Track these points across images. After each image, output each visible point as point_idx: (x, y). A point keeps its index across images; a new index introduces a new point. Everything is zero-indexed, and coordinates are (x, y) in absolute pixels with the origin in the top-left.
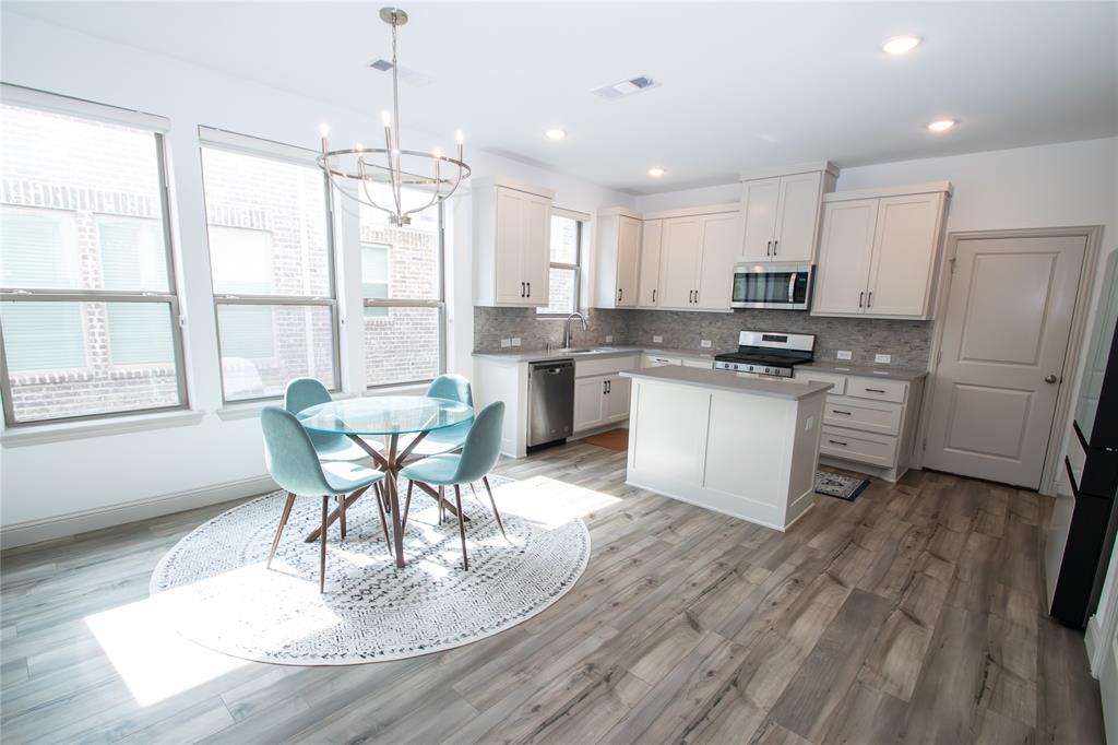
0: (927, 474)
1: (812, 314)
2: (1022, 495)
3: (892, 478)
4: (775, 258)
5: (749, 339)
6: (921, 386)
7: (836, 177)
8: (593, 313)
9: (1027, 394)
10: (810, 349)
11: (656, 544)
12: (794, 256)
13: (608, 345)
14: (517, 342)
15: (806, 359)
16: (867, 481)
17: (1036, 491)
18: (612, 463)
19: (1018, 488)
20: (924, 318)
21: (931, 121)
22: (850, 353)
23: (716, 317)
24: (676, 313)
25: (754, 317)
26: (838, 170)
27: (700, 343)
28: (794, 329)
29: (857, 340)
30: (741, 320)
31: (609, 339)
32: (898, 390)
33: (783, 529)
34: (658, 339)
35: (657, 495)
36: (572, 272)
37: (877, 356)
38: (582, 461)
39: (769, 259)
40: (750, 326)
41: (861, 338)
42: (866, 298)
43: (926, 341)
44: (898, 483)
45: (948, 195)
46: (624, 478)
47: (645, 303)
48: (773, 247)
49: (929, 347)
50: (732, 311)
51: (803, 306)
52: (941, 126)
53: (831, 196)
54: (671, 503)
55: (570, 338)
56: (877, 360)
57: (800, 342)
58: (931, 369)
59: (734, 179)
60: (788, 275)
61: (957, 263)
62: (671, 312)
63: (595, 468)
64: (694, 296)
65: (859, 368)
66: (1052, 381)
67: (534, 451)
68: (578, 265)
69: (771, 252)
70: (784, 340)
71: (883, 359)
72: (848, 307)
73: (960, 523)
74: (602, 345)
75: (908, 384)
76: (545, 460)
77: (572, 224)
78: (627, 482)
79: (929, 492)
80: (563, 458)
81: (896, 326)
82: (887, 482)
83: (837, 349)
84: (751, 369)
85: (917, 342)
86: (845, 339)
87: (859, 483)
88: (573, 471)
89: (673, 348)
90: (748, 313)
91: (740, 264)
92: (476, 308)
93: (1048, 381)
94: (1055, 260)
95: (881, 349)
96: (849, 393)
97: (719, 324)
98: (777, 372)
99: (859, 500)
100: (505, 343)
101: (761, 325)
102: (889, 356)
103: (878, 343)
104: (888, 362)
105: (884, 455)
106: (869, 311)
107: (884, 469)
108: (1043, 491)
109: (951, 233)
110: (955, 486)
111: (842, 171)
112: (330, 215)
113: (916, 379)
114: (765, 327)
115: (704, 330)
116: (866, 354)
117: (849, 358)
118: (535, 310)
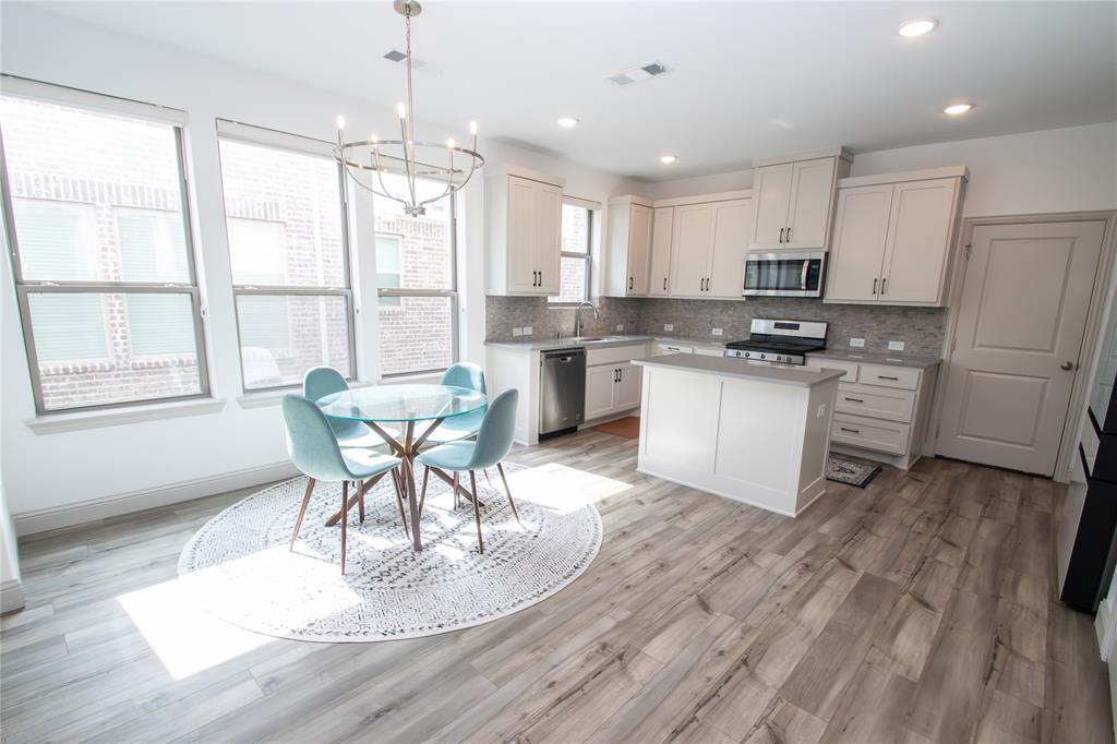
0: (941, 461)
1: (824, 301)
2: (1037, 482)
3: (904, 465)
4: (788, 246)
5: (760, 326)
6: (935, 373)
7: (851, 162)
8: (603, 302)
9: (1042, 381)
10: (823, 337)
11: (668, 529)
12: (808, 243)
13: (619, 334)
14: (528, 331)
15: (819, 347)
16: (879, 469)
17: (1050, 479)
18: (623, 450)
19: (1032, 475)
20: (938, 305)
21: (946, 107)
22: (863, 340)
23: (728, 304)
24: (688, 301)
25: (766, 304)
26: (853, 155)
27: (711, 331)
28: (806, 317)
29: (870, 327)
30: (753, 308)
31: (620, 328)
32: (911, 378)
33: (793, 515)
34: (669, 328)
35: (668, 482)
36: (584, 260)
37: (891, 343)
38: (594, 448)
39: (781, 246)
40: (761, 313)
41: (874, 324)
42: (880, 285)
43: (940, 328)
44: (911, 470)
45: (965, 180)
46: (635, 464)
47: (656, 291)
48: (785, 234)
49: (943, 334)
50: (744, 299)
51: (816, 294)
52: (957, 110)
53: (845, 182)
54: (682, 490)
55: (581, 327)
56: (890, 348)
57: (812, 330)
58: (945, 356)
59: (748, 166)
60: (801, 262)
61: (973, 249)
62: (683, 300)
63: (606, 456)
64: (705, 284)
65: (872, 356)
66: (1068, 368)
67: (545, 438)
68: (589, 253)
69: (784, 239)
70: (796, 327)
71: (896, 346)
72: (863, 295)
73: (972, 510)
74: (612, 334)
75: (922, 371)
76: (556, 447)
77: (583, 212)
78: (638, 469)
79: (941, 478)
80: (574, 446)
81: (910, 313)
82: (900, 470)
83: (850, 337)
84: (763, 357)
85: (932, 329)
86: (859, 326)
87: (871, 470)
88: (585, 459)
89: (684, 336)
90: (760, 301)
91: (753, 252)
92: (488, 297)
93: (1064, 368)
94: (1072, 246)
95: (894, 336)
96: (861, 381)
97: (730, 312)
98: (789, 360)
99: (870, 487)
100: (517, 332)
101: (774, 313)
102: (903, 344)
103: (890, 331)
104: (902, 349)
105: (896, 442)
106: (882, 298)
107: (895, 456)
108: (1057, 478)
109: (966, 219)
110: (968, 474)
111: (856, 156)
112: (345, 206)
113: (929, 366)
114: (777, 316)
115: (715, 318)
116: (878, 341)
117: (862, 345)
118: (546, 299)
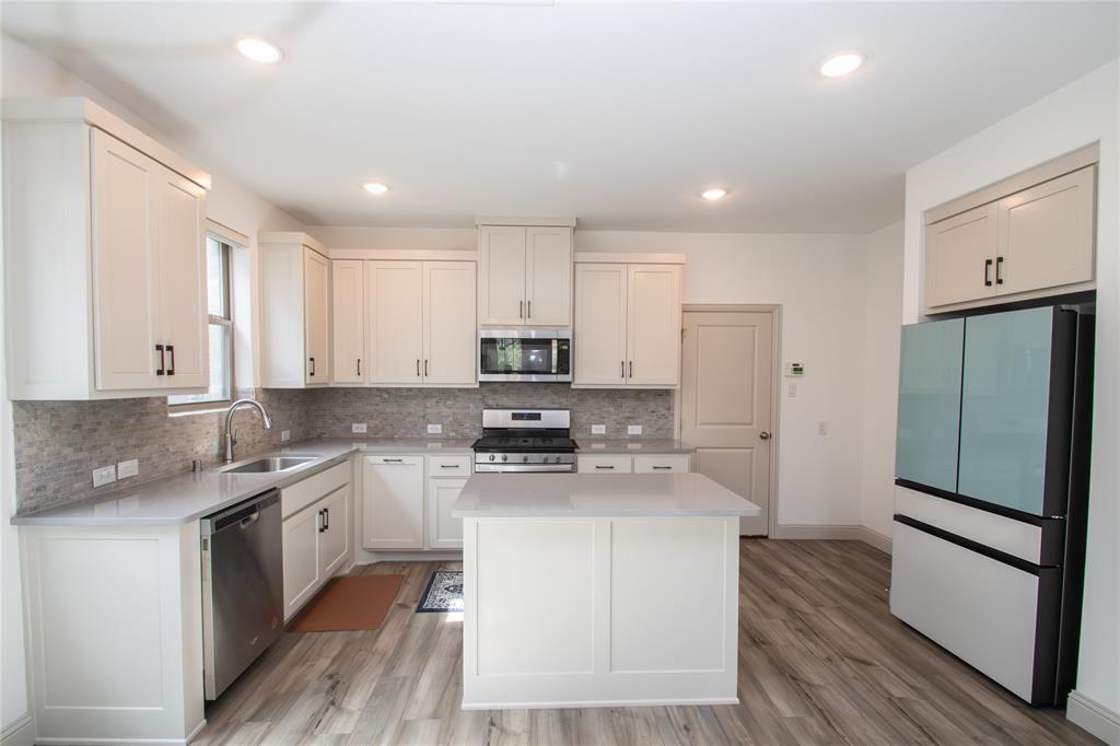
1: (575, 387)
4: (529, 322)
5: (498, 418)
8: (261, 396)
9: (749, 451)
10: (570, 426)
12: (550, 319)
13: (284, 446)
14: (129, 468)
17: (766, 537)
21: (704, 190)
22: (604, 427)
23: (445, 394)
24: (386, 390)
25: (495, 392)
27: (425, 428)
28: (544, 405)
29: (609, 412)
34: (360, 428)
36: (220, 328)
37: (630, 427)
39: (520, 322)
40: (490, 402)
41: (612, 410)
42: (628, 367)
43: (669, 409)
47: (344, 377)
48: (525, 309)
49: (673, 415)
50: (480, 386)
51: (566, 378)
52: (714, 195)
53: (581, 257)
55: (234, 443)
56: (629, 433)
57: (555, 418)
58: (676, 435)
59: (470, 223)
60: (548, 342)
61: (686, 333)
62: (378, 389)
64: (423, 367)
65: (616, 444)
66: (764, 437)
67: (218, 702)
68: (228, 316)
70: (537, 417)
71: (635, 430)
72: (610, 378)
75: (690, 457)
81: (643, 395)
83: (591, 424)
85: (663, 411)
86: (597, 412)
89: (381, 440)
91: (486, 327)
93: (761, 437)
94: (754, 332)
95: (631, 419)
97: (449, 402)
98: (526, 459)
100: (102, 476)
101: (505, 401)
102: (640, 427)
103: (628, 415)
104: (640, 433)
106: (631, 381)
108: (771, 536)
114: (510, 403)
115: (428, 411)
116: (618, 426)
117: (604, 432)
118: (164, 400)
